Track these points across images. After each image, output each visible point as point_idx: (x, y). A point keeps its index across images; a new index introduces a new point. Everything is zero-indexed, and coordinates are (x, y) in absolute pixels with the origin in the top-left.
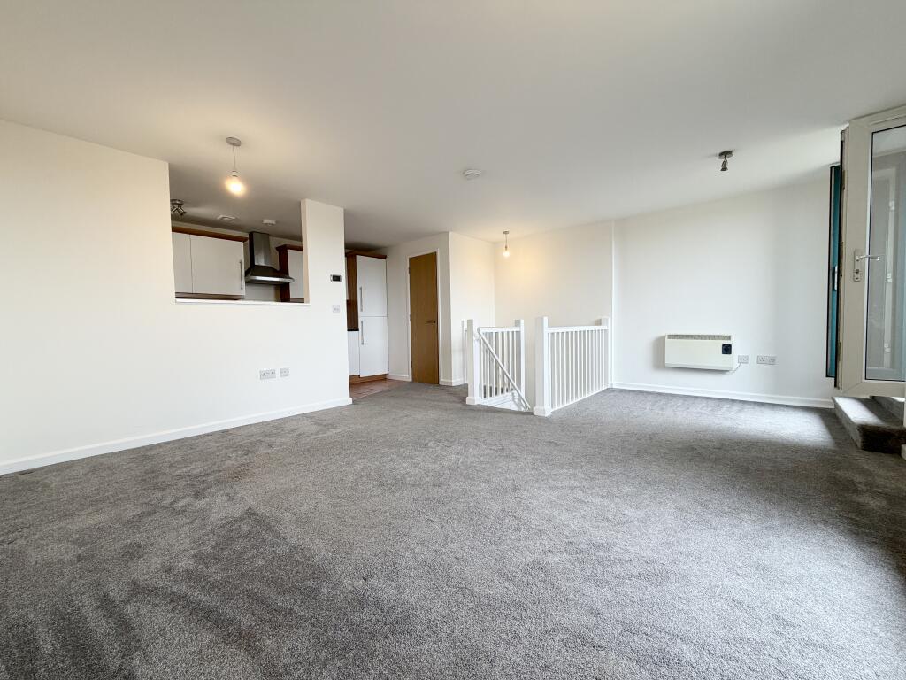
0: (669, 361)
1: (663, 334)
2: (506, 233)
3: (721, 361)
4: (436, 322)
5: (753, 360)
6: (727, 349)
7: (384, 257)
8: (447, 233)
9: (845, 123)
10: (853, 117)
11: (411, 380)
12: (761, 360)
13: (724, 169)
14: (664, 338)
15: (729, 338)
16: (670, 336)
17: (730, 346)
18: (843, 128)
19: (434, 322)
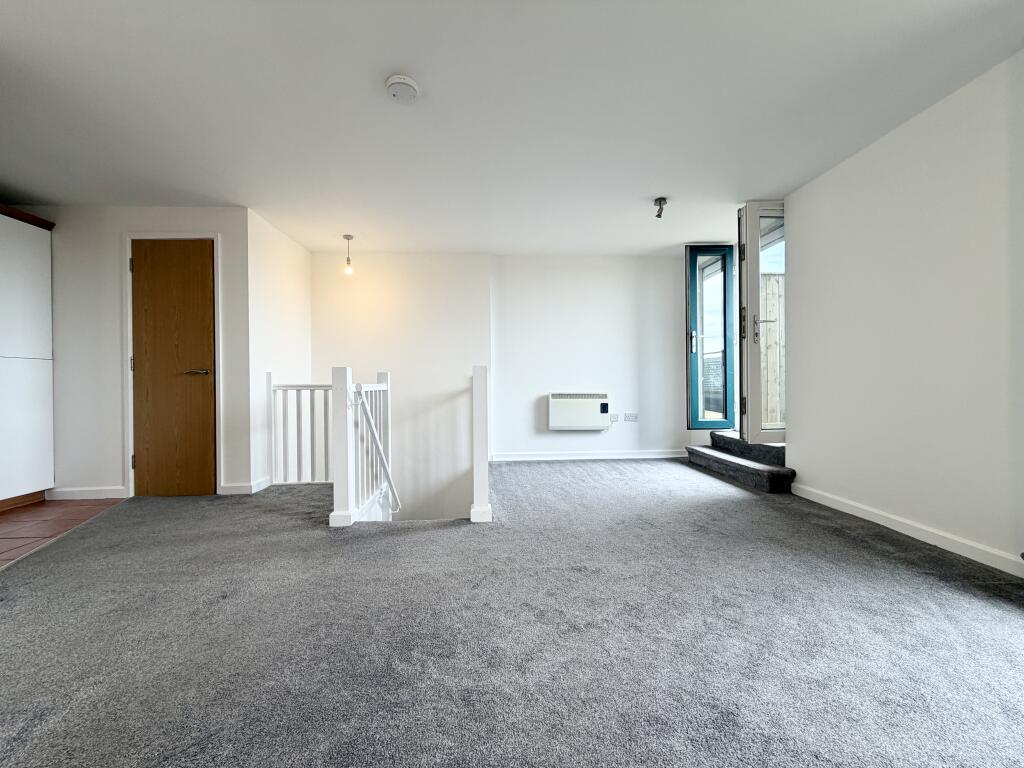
0: (554, 423)
1: (546, 393)
2: (348, 237)
3: (598, 420)
4: (210, 371)
5: (621, 418)
6: (604, 408)
7: (48, 226)
8: (243, 209)
9: (743, 202)
10: (751, 198)
11: (132, 494)
12: (627, 418)
13: (659, 216)
14: (547, 397)
15: (605, 396)
16: (554, 396)
17: (607, 404)
18: (742, 206)
19: (204, 372)
